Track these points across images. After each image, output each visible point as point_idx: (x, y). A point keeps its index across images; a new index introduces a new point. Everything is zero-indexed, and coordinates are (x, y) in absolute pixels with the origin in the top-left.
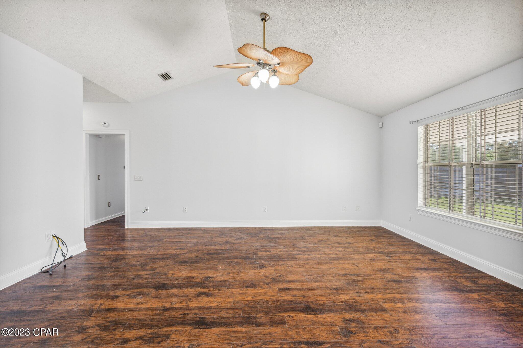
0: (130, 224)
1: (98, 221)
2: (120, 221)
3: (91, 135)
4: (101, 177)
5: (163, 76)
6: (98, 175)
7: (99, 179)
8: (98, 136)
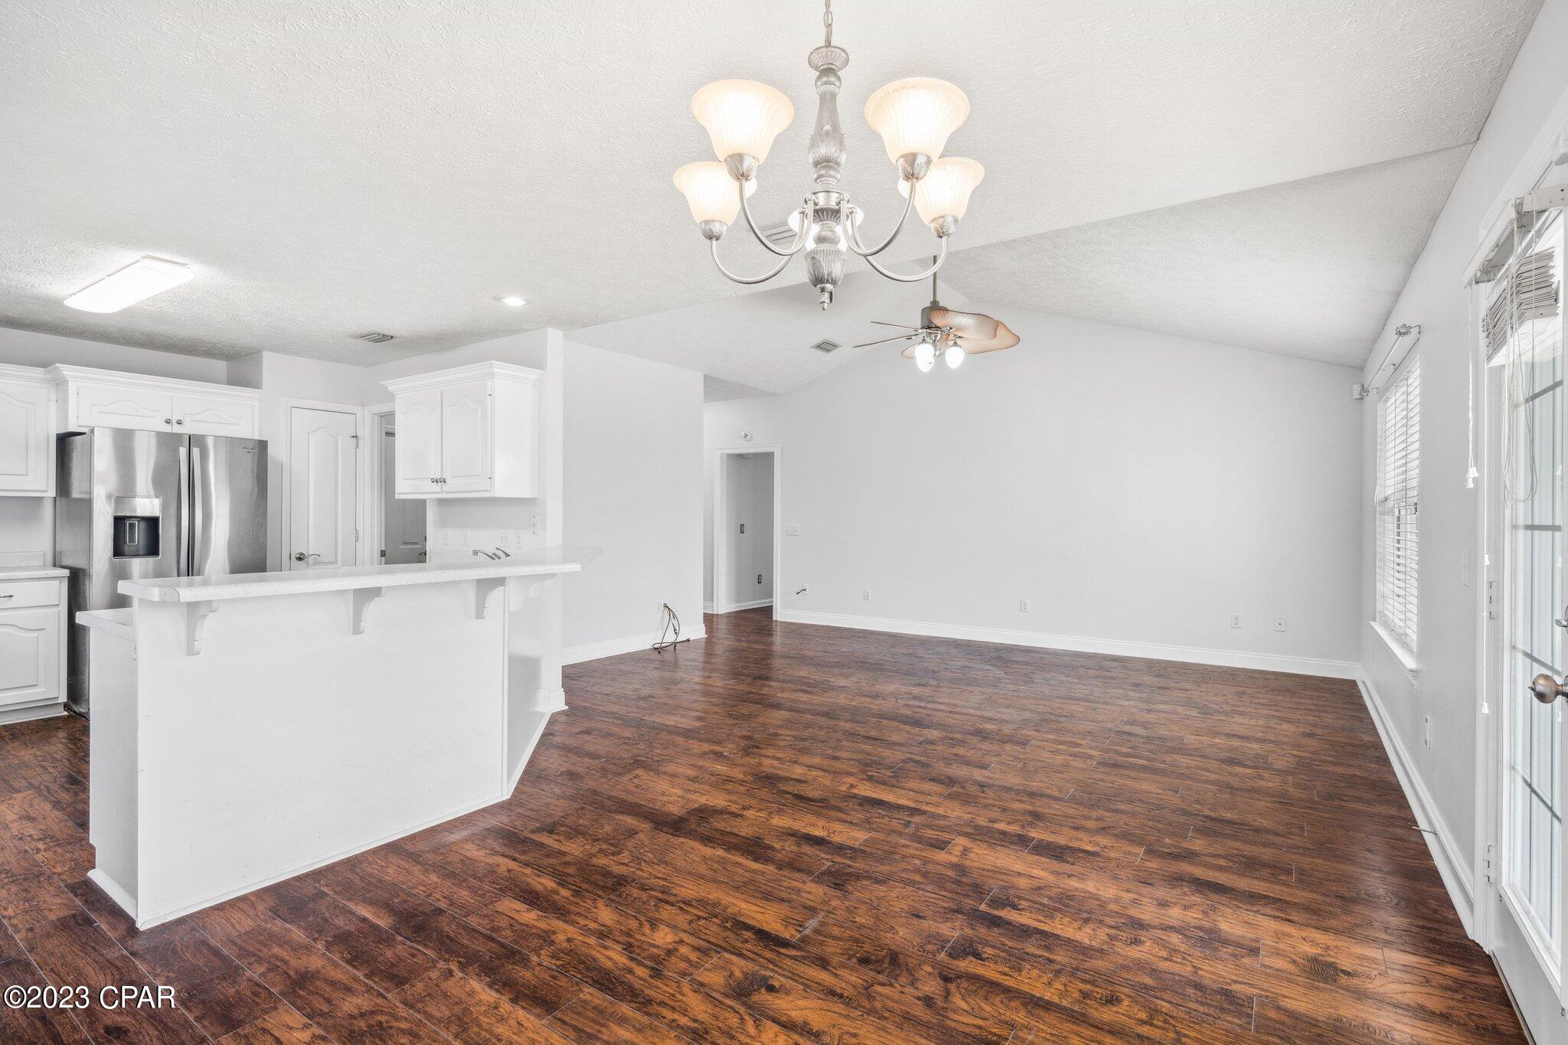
0: (780, 615)
1: (741, 606)
2: (767, 611)
3: (730, 456)
4: (746, 529)
5: (819, 347)
6: (742, 525)
7: (742, 532)
8: (741, 456)
